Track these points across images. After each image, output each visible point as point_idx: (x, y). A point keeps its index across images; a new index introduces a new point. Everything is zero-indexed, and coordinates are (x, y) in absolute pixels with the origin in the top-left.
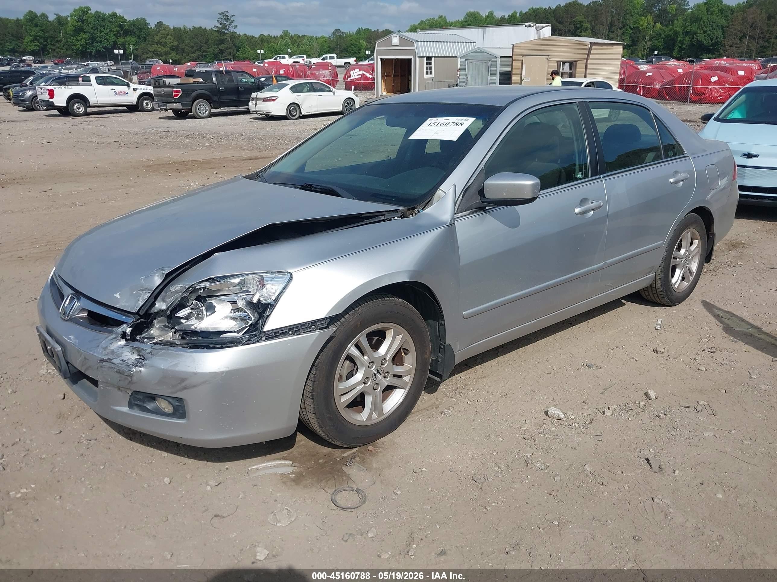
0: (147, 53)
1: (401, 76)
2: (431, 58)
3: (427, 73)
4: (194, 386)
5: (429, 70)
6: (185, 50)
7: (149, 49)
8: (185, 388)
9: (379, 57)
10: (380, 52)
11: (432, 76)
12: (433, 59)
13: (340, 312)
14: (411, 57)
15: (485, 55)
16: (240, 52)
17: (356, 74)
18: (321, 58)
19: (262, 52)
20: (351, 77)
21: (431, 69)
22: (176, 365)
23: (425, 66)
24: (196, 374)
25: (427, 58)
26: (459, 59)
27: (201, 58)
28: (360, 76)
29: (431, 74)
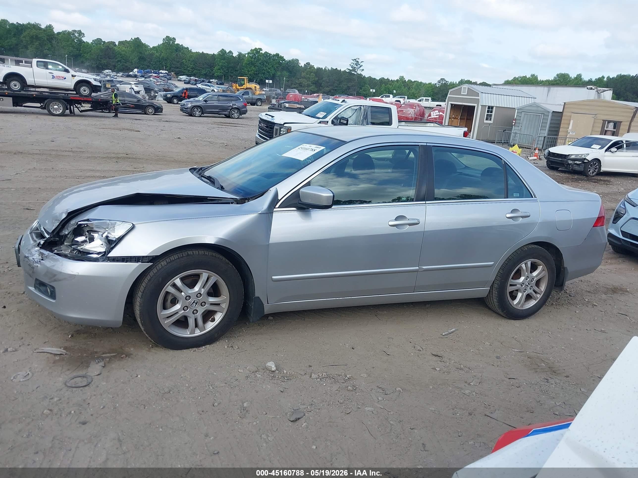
0: (295, 85)
1: (467, 119)
2: (492, 108)
3: (487, 119)
4: (60, 280)
5: (489, 117)
6: (322, 84)
7: (296, 81)
8: (55, 281)
9: (450, 103)
10: (451, 99)
11: (491, 122)
12: (494, 108)
13: (159, 254)
14: (476, 105)
15: (540, 109)
16: (363, 89)
17: (435, 114)
18: (418, 100)
19: (374, 91)
20: (431, 116)
21: (491, 116)
22: (54, 266)
23: (486, 113)
24: (61, 273)
25: (489, 107)
26: (517, 111)
27: (332, 91)
28: (438, 116)
29: (490, 120)
